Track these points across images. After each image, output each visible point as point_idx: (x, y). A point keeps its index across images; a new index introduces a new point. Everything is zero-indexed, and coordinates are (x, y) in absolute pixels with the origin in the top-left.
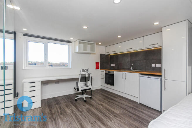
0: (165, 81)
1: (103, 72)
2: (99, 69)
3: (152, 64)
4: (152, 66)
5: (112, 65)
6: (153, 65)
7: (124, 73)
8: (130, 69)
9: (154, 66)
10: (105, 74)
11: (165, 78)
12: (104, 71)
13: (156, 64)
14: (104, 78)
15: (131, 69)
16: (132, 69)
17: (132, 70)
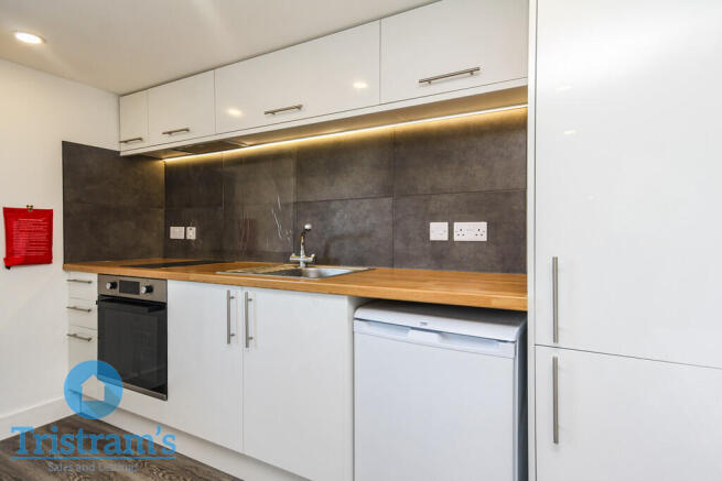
0: (555, 361)
1: (87, 287)
2: (46, 259)
3: (433, 225)
4: (432, 238)
5: (177, 233)
6: (438, 231)
7: (238, 293)
8: (293, 258)
9: (445, 237)
10: (103, 300)
11: (555, 339)
12: (94, 277)
13: (457, 226)
14: (94, 334)
15: (302, 258)
16: (307, 254)
17: (307, 264)
